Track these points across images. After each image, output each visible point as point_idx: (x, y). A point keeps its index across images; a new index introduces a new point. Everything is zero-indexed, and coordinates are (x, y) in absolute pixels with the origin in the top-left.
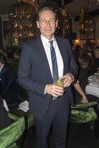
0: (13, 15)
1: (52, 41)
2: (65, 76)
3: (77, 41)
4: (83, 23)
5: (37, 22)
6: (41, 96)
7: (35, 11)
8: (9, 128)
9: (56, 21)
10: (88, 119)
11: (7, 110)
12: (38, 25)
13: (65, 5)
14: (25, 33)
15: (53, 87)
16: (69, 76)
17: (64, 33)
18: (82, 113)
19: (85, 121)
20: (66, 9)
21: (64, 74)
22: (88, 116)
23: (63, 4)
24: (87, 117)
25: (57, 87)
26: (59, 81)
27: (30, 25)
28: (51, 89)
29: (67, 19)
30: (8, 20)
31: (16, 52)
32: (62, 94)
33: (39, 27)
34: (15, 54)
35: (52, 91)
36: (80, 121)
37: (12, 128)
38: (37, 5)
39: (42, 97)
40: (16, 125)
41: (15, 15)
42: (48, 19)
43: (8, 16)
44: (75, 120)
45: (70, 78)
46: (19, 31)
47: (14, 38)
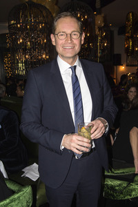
0: (17, 24)
1: (75, 67)
2: (94, 122)
3: (122, 68)
4: (132, 37)
5: (52, 36)
6: (56, 152)
7: (52, 16)
8: (8, 201)
9: (81, 34)
10: (134, 193)
11: (5, 175)
12: (53, 40)
13: (102, 7)
14: (35, 53)
15: (75, 137)
16: (99, 122)
17: (99, 55)
18: (125, 184)
19: (129, 197)
20: (103, 15)
21: (93, 119)
22: (134, 190)
23: (98, 5)
24: (132, 191)
25: (80, 138)
26: (83, 130)
27: (43, 40)
28: (71, 141)
29: (105, 31)
30: (8, 31)
31: (21, 86)
32: (88, 150)
33: (54, 44)
34: (18, 88)
35: (73, 144)
36: (121, 197)
37: (12, 201)
38: (56, 7)
39: (58, 153)
40: (19, 197)
41: (20, 23)
42: (69, 32)
43: (7, 25)
44: (113, 196)
45: (101, 125)
46: (25, 51)
47: (18, 63)
